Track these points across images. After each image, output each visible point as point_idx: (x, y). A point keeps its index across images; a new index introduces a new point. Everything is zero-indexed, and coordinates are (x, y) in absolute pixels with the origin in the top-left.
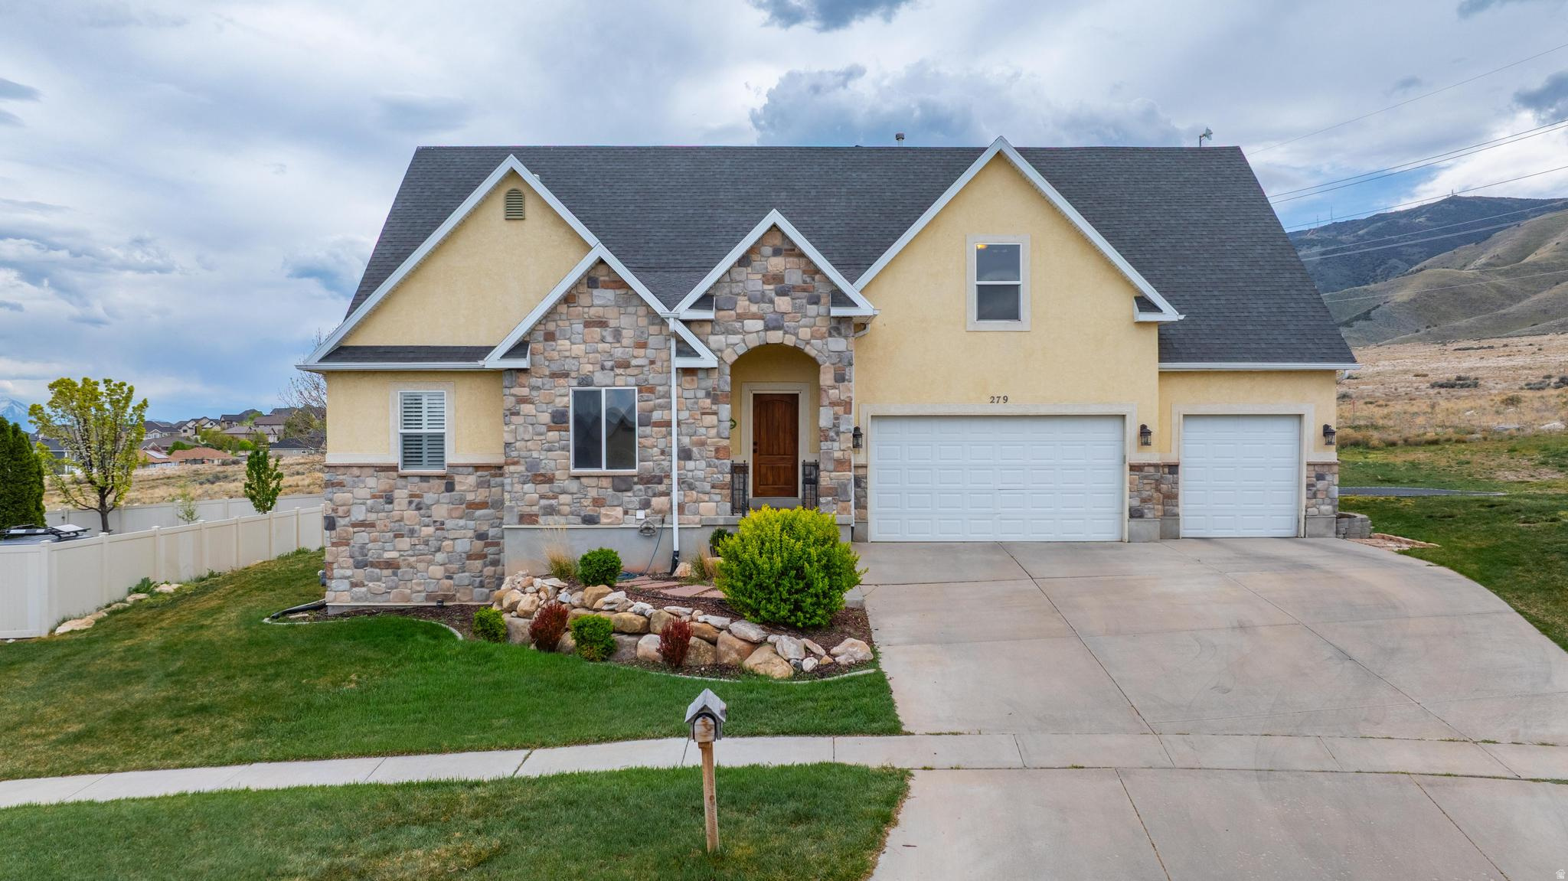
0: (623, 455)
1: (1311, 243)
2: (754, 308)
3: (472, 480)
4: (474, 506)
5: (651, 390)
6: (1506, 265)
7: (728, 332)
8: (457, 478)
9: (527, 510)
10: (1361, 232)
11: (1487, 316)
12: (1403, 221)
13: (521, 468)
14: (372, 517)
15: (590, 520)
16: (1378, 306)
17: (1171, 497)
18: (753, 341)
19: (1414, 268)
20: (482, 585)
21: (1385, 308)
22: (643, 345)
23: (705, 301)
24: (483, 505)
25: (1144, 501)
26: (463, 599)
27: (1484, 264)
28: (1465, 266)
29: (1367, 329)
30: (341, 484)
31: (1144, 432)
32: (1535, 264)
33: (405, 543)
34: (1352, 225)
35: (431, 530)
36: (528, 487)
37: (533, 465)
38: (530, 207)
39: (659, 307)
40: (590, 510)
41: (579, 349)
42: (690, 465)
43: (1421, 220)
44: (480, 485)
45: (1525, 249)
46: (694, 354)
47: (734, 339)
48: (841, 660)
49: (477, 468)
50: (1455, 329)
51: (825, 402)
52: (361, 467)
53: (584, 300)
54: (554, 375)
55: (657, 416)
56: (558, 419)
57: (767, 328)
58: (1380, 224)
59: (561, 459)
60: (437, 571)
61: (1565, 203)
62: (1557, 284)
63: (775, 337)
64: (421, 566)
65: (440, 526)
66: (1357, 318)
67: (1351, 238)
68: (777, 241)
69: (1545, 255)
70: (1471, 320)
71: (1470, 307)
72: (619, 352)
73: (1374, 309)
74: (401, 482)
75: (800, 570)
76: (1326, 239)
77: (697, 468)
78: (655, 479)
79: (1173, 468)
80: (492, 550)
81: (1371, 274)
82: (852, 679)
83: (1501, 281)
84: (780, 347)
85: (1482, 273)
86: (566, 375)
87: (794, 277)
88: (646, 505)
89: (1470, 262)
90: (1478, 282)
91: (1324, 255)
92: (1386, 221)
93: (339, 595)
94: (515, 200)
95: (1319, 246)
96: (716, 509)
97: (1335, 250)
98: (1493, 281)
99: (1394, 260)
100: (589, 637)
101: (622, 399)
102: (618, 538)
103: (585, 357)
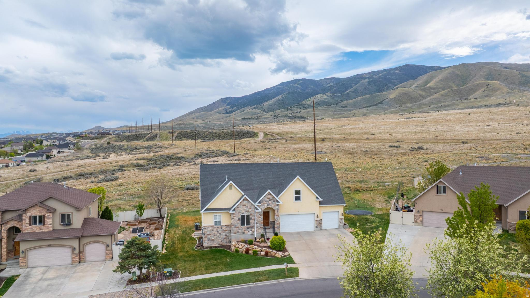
0: (248, 223)
1: (365, 78)
2: (266, 203)
3: (225, 227)
4: (225, 231)
5: (252, 215)
6: (422, 87)
7: (262, 206)
8: (223, 227)
9: (235, 232)
10: (380, 75)
11: (416, 103)
12: (392, 72)
13: (234, 226)
14: (210, 233)
15: (243, 233)
16: (385, 99)
17: (321, 224)
18: (266, 207)
19: (396, 87)
20: (226, 242)
21: (387, 100)
22: (251, 208)
23: (260, 202)
24: (227, 231)
25: (318, 225)
26: (224, 244)
27: (416, 87)
28: (410, 87)
29: (381, 107)
30: (206, 229)
31: (317, 216)
32: (429, 87)
33: (215, 237)
34: (378, 72)
35: (219, 235)
36: (235, 229)
37: (235, 226)
38: (233, 187)
39: (253, 203)
40: (243, 232)
41: (242, 209)
42: (257, 225)
43: (398, 71)
44: (226, 228)
45: (427, 82)
46: (258, 210)
47: (263, 207)
48: (286, 255)
49: (226, 225)
50: (407, 107)
51: (276, 215)
52: (209, 226)
53: (243, 202)
54: (238, 213)
55: (253, 218)
56: (239, 219)
57: (268, 205)
58: (385, 72)
59: (239, 224)
60: (220, 241)
61: (438, 68)
62: (435, 94)
63: (269, 206)
64: (218, 240)
65: (220, 234)
66: (379, 103)
67: (377, 77)
68: (269, 193)
69: (433, 84)
70: (412, 105)
71: (412, 100)
72: (247, 209)
73: (384, 100)
74: (214, 228)
75: (280, 244)
76: (369, 77)
77: (258, 225)
78: (252, 227)
79: (321, 220)
80: (228, 237)
81: (383, 88)
82: (288, 257)
83: (420, 92)
84: (270, 208)
85: (415, 89)
86: (240, 213)
87: (271, 198)
88: (251, 230)
89: (412, 86)
90: (414, 92)
91: (369, 82)
92: (387, 72)
93: (205, 245)
94: (231, 187)
95: (367, 79)
96: (261, 231)
97: (372, 81)
98: (418, 92)
99: (390, 84)
100: (255, 253)
101: (248, 216)
102: (248, 236)
103: (243, 210)
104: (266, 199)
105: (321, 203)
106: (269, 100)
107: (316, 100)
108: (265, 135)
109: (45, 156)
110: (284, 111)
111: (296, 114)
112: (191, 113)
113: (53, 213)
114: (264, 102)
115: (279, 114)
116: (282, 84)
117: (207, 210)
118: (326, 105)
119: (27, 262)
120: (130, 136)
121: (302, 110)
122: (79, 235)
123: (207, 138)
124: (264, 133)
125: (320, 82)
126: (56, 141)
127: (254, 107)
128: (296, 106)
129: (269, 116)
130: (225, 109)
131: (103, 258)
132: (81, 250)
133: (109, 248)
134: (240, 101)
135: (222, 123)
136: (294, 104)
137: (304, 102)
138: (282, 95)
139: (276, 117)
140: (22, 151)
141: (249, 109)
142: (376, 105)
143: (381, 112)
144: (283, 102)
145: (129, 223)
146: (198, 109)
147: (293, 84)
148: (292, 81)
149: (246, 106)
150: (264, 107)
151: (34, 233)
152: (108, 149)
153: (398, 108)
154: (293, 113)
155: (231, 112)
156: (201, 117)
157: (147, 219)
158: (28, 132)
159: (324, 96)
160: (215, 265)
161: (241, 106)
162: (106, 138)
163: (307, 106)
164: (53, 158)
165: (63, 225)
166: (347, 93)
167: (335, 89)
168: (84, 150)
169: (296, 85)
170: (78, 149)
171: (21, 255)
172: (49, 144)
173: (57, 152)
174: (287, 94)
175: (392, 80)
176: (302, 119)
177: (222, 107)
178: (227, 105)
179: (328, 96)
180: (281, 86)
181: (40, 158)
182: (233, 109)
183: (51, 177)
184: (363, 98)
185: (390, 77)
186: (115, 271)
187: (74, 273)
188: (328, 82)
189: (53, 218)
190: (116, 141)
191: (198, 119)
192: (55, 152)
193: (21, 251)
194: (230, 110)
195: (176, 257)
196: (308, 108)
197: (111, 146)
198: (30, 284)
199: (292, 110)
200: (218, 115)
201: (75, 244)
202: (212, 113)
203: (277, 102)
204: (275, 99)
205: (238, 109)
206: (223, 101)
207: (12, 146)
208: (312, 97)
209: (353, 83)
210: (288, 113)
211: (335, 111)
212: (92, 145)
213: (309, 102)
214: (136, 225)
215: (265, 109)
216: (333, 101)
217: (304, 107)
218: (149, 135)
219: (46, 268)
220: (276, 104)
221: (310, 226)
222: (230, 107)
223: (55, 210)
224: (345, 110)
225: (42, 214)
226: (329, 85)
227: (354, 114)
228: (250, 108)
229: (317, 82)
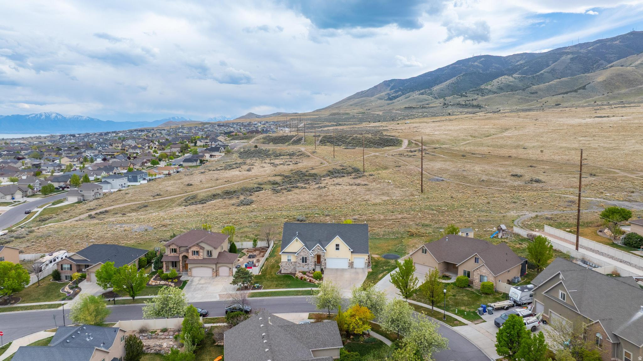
0: (306, 262)
1: (568, 53)
2: (316, 252)
4: (293, 265)
5: (308, 257)
7: (314, 253)
8: (292, 263)
9: (298, 266)
10: (589, 48)
11: (634, 88)
12: (608, 43)
14: (285, 266)
15: (303, 268)
16: (590, 83)
17: (353, 265)
18: (316, 254)
19: (609, 65)
20: (294, 271)
21: (592, 84)
22: (307, 254)
23: (312, 251)
25: (350, 265)
26: (292, 272)
27: (639, 64)
28: (631, 64)
29: (583, 93)
30: (283, 263)
31: (350, 260)
33: (288, 268)
34: (587, 45)
35: (290, 267)
36: (299, 264)
39: (309, 251)
40: (303, 266)
44: (294, 263)
46: (312, 255)
48: (320, 282)
50: (619, 94)
51: (322, 258)
53: (303, 250)
54: (300, 256)
55: (309, 259)
56: (301, 259)
58: (598, 45)
59: (301, 262)
64: (289, 270)
66: (580, 89)
67: (585, 51)
68: (318, 246)
70: (627, 90)
71: (629, 83)
72: (305, 254)
73: (588, 84)
74: (288, 263)
75: (318, 276)
76: (574, 51)
77: (312, 263)
78: (308, 264)
79: (353, 262)
80: (295, 269)
81: (592, 67)
84: (319, 254)
85: (636, 68)
87: (320, 248)
88: (308, 266)
89: (633, 63)
90: (634, 72)
91: (572, 59)
92: (602, 43)
93: (282, 272)
94: (297, 240)
95: (571, 55)
96: (313, 267)
97: (577, 57)
98: (641, 72)
99: (602, 61)
100: (305, 280)
101: (306, 258)
102: (305, 269)
103: (303, 254)
104: (317, 249)
105: (352, 252)
106: (442, 83)
107: (499, 83)
108: (410, 143)
109: (199, 161)
110: (457, 98)
111: (471, 102)
112: (349, 99)
113: (203, 250)
114: (435, 85)
115: (450, 102)
116: (459, 62)
117: (283, 253)
118: (512, 91)
119: (191, 274)
120: (276, 138)
121: (480, 97)
122: (216, 263)
123: (350, 145)
124: (409, 141)
125: (507, 59)
126: (209, 141)
127: (421, 91)
128: (473, 91)
129: (438, 105)
130: (388, 94)
131: (228, 275)
132: (217, 270)
133: (231, 270)
134: (406, 85)
135: (381, 113)
136: (471, 88)
137: (483, 87)
138: (457, 77)
139: (445, 106)
140: (179, 153)
141: (415, 95)
142: (576, 91)
143: (582, 100)
144: (457, 86)
145: (249, 251)
146: (358, 93)
147: (472, 62)
148: (471, 58)
149: (413, 91)
150: (433, 92)
151: (194, 260)
152: (255, 153)
153: (605, 95)
154: (468, 101)
155: (395, 97)
156: (360, 104)
157: (260, 247)
158: (182, 118)
159: (510, 78)
160: (281, 284)
161: (406, 91)
162: (254, 139)
163: (486, 91)
164: (206, 163)
165: (208, 256)
166: (541, 74)
167: (526, 68)
168: (233, 153)
169: (476, 63)
170: (228, 152)
171: (189, 270)
172: (202, 145)
173: (209, 155)
174: (463, 76)
175: (607, 55)
176: (477, 108)
177: (384, 91)
178: (391, 90)
179: (515, 78)
180: (457, 65)
181: (194, 164)
182: (398, 94)
183: (204, 194)
184: (560, 82)
185: (603, 50)
186: (231, 284)
187: (213, 282)
188: (517, 59)
189: (203, 252)
190: (264, 143)
191: (357, 106)
192: (207, 156)
193: (188, 268)
194: (394, 95)
195: (264, 278)
196: (488, 94)
197: (257, 150)
198: (194, 285)
199: (467, 96)
200: (379, 101)
201: (214, 266)
202: (372, 98)
203: (450, 86)
204: (448, 82)
205: (403, 94)
206: (387, 84)
207: (171, 148)
208: (494, 79)
209: (551, 60)
210: (462, 100)
211: (521, 98)
212: (241, 148)
213: (489, 86)
214: (252, 252)
215: (434, 95)
216: (520, 85)
217: (483, 93)
218: (294, 138)
219: (200, 278)
220: (449, 89)
221: (345, 265)
222: (394, 92)
223: (204, 248)
224: (535, 97)
225: (198, 250)
226: (518, 63)
227: (544, 103)
228: (417, 93)
229: (504, 59)
